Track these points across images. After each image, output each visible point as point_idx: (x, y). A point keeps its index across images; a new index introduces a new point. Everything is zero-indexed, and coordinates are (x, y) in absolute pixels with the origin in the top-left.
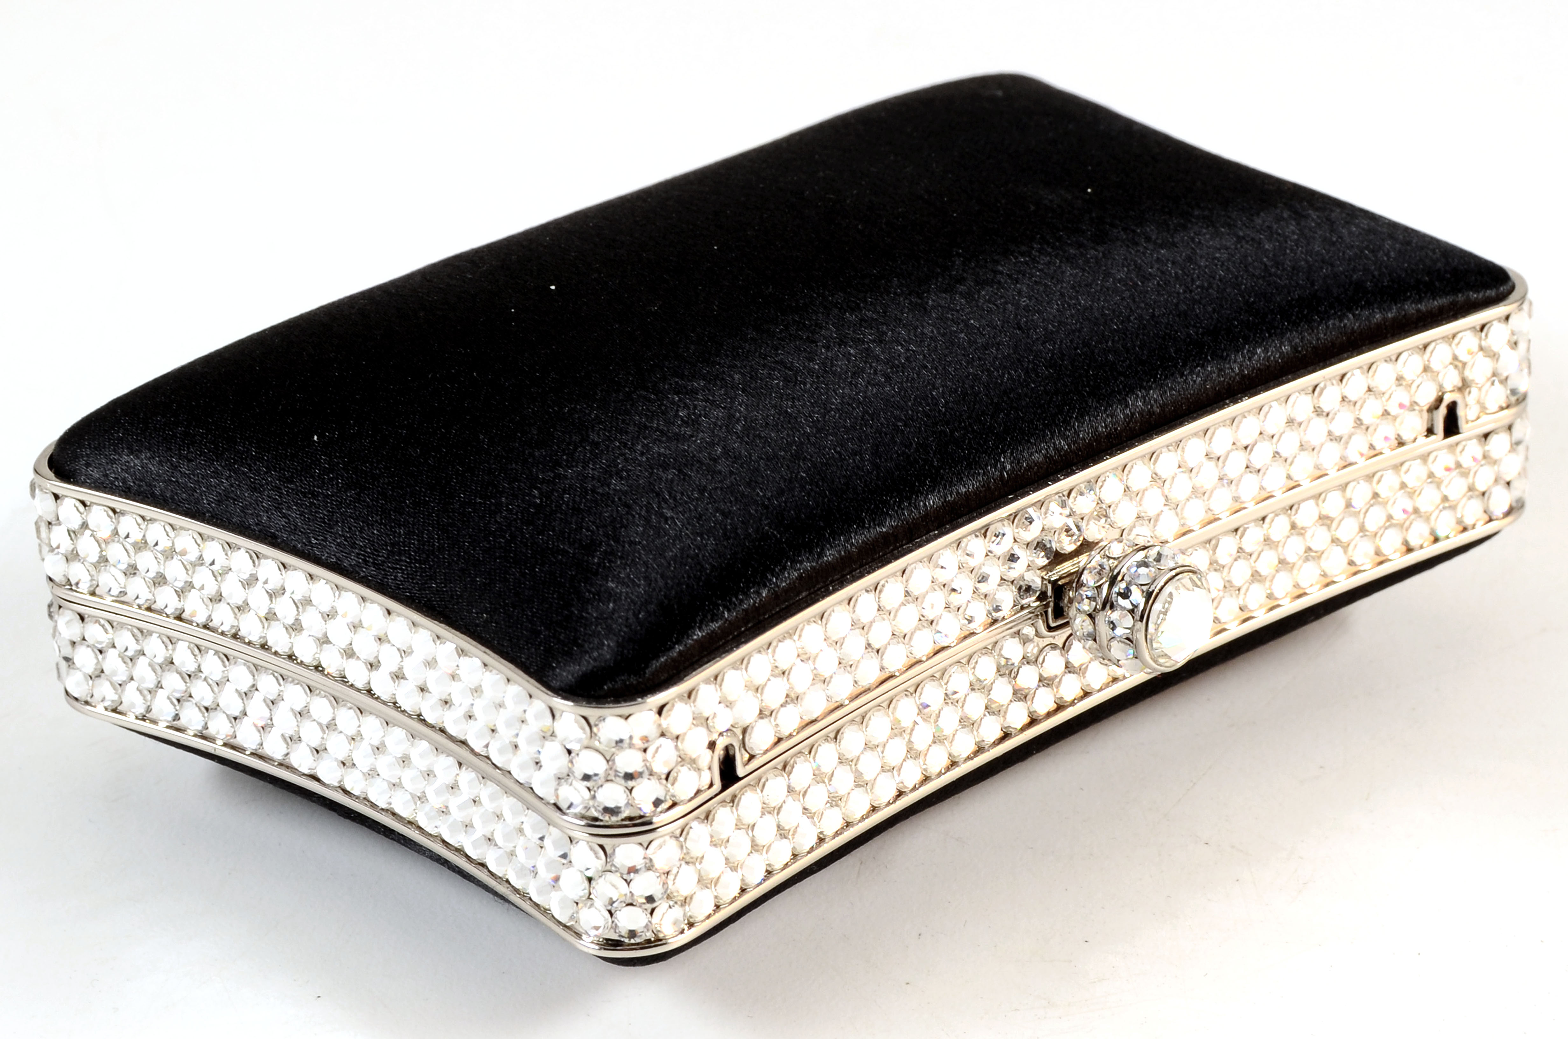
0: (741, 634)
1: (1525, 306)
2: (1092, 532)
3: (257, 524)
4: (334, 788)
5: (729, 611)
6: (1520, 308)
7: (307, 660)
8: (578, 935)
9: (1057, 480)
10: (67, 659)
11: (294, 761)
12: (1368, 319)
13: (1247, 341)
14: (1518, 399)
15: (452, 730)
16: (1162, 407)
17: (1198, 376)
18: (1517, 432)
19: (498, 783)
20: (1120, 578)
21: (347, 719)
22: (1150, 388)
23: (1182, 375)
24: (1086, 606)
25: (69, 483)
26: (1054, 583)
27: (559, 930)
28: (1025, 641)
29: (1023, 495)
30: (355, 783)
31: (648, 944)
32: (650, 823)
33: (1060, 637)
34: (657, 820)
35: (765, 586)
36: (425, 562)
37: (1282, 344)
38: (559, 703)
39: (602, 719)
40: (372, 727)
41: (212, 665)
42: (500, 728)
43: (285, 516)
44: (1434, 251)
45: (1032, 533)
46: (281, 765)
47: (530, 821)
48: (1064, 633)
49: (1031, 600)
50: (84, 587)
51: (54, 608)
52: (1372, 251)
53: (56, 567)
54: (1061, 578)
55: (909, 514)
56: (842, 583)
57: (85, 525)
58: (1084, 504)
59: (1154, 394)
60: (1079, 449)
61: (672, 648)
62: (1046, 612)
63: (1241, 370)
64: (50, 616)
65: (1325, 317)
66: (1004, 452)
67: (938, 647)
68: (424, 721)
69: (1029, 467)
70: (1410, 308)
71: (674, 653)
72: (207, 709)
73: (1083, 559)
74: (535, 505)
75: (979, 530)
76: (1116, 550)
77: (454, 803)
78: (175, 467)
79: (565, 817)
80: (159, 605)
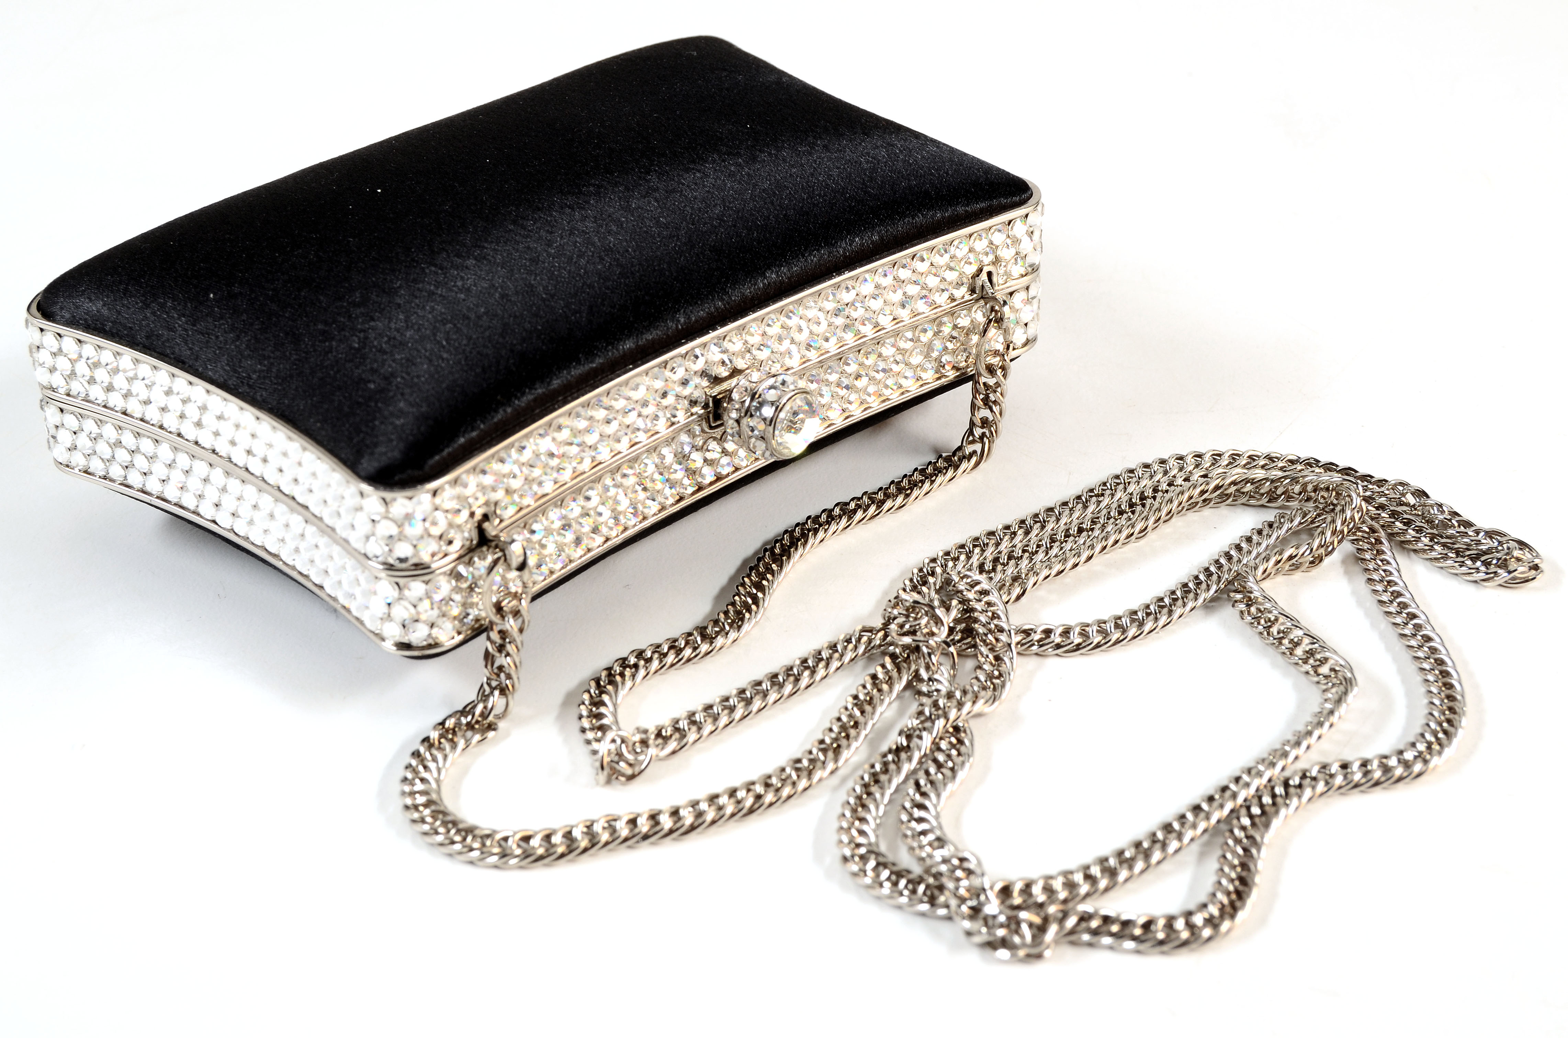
0: (492, 439)
1: (1039, 208)
2: (740, 364)
3: (173, 354)
4: (228, 530)
5: (484, 423)
6: (1035, 210)
7: (208, 446)
8: (383, 640)
9: (714, 329)
10: (54, 437)
11: (201, 510)
12: (932, 217)
13: (849, 233)
14: (1034, 269)
15: (300, 499)
16: (789, 278)
17: (815, 256)
18: (1032, 292)
19: (330, 536)
20: (757, 396)
21: (234, 485)
22: (782, 266)
23: (803, 256)
24: (734, 415)
25: (49, 320)
26: (714, 398)
27: (371, 636)
28: (694, 436)
29: (692, 340)
30: (241, 528)
31: (430, 646)
32: (429, 567)
33: (718, 433)
34: (434, 566)
35: (510, 406)
36: (281, 384)
37: (872, 235)
38: (366, 487)
39: (394, 500)
40: (250, 491)
41: (146, 445)
42: (329, 501)
43: (191, 349)
44: (978, 170)
45: (700, 365)
46: (194, 512)
47: (350, 563)
48: (720, 431)
49: (698, 410)
50: (62, 391)
51: (45, 402)
52: (936, 170)
53: (43, 377)
54: (719, 394)
55: (612, 354)
56: (565, 402)
57: (60, 350)
58: (735, 345)
59: (784, 269)
60: (732, 308)
61: (443, 450)
62: (709, 417)
63: (844, 253)
64: (42, 408)
65: (903, 215)
66: (679, 311)
67: (632, 443)
68: (281, 491)
69: (696, 321)
70: (960, 209)
71: (445, 453)
72: (145, 474)
73: (734, 382)
74: (355, 348)
75: (661, 364)
76: (755, 376)
77: (302, 546)
78: (119, 313)
79: (370, 562)
80: (111, 405)
